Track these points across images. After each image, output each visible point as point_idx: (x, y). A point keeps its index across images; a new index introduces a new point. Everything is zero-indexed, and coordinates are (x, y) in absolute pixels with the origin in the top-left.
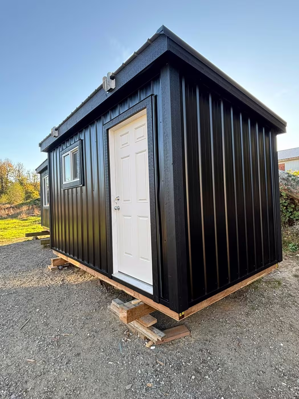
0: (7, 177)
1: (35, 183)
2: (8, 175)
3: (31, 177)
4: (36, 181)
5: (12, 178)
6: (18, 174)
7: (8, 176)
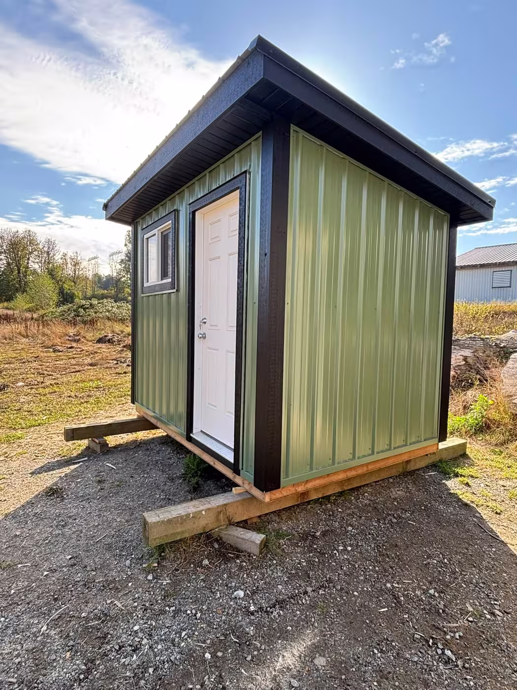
0: (28, 263)
1: (76, 277)
2: (29, 259)
3: (69, 265)
4: (77, 273)
5: (36, 266)
6: (47, 258)
7: (30, 262)
